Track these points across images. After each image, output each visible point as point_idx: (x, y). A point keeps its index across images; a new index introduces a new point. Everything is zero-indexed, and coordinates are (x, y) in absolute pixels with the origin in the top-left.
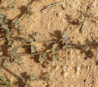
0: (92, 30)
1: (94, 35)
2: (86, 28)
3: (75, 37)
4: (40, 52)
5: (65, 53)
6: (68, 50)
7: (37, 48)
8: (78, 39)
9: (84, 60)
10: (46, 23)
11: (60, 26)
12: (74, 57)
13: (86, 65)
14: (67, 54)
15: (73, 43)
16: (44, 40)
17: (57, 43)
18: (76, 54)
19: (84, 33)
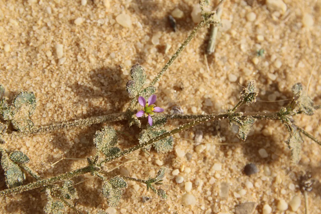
0: (255, 39)
1: (266, 64)
2: (228, 37)
3: (186, 84)
4: (46, 173)
5: (154, 163)
6: (163, 147)
7: (27, 159)
8: (202, 90)
9: (243, 178)
10: (48, 45)
11: (114, 45)
12: (197, 172)
13: (255, 199)
14: (165, 164)
15: (183, 111)
16: (52, 121)
17: (112, 123)
18: (205, 158)
19: (222, 58)
